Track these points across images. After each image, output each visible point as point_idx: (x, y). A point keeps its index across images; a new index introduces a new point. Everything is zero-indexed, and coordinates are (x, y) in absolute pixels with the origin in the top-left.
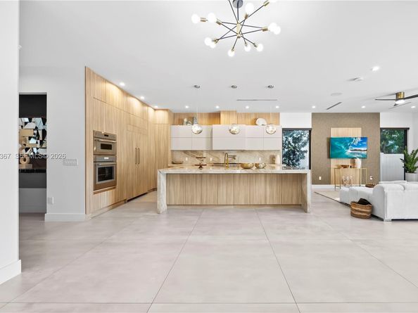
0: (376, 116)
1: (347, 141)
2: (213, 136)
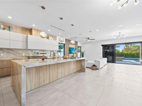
0: (77, 43)
2: (29, 41)
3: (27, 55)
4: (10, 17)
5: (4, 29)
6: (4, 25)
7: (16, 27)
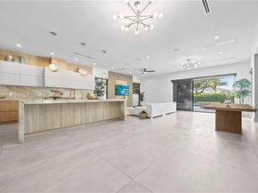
0: (131, 77)
1: (122, 87)
2: (46, 75)
3: (45, 96)
4: (19, 45)
5: (13, 60)
6: (13, 56)
7: (29, 56)
